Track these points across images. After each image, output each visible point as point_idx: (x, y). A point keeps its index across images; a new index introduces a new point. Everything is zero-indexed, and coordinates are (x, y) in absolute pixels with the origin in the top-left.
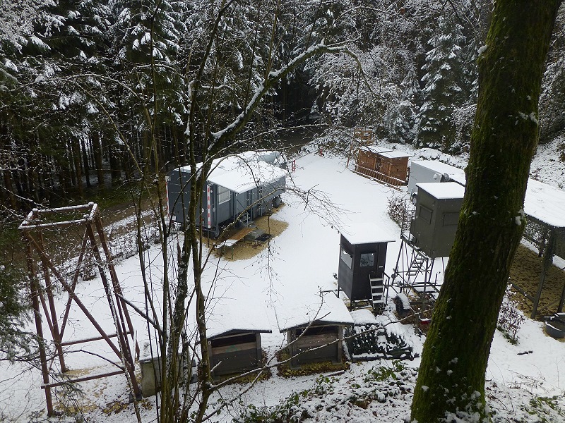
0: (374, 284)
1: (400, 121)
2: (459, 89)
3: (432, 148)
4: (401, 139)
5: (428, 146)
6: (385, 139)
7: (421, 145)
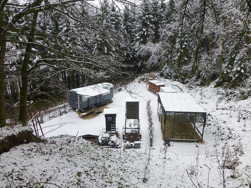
0: (112, 126)
1: (168, 70)
2: (187, 59)
3: (178, 81)
4: (169, 77)
5: (176, 80)
6: (163, 77)
7: (174, 80)
